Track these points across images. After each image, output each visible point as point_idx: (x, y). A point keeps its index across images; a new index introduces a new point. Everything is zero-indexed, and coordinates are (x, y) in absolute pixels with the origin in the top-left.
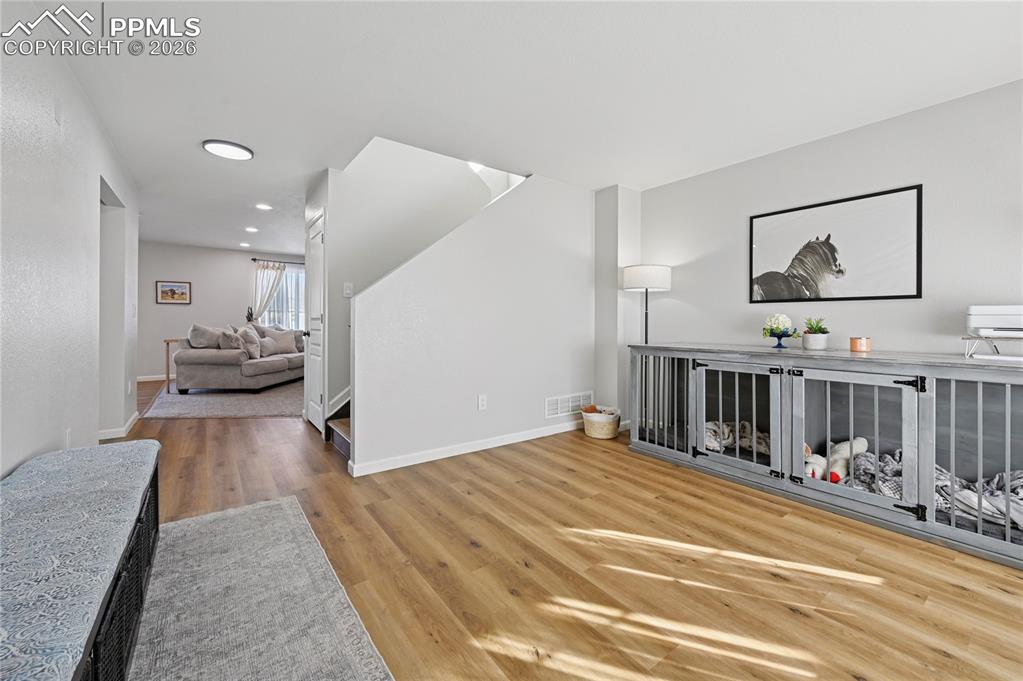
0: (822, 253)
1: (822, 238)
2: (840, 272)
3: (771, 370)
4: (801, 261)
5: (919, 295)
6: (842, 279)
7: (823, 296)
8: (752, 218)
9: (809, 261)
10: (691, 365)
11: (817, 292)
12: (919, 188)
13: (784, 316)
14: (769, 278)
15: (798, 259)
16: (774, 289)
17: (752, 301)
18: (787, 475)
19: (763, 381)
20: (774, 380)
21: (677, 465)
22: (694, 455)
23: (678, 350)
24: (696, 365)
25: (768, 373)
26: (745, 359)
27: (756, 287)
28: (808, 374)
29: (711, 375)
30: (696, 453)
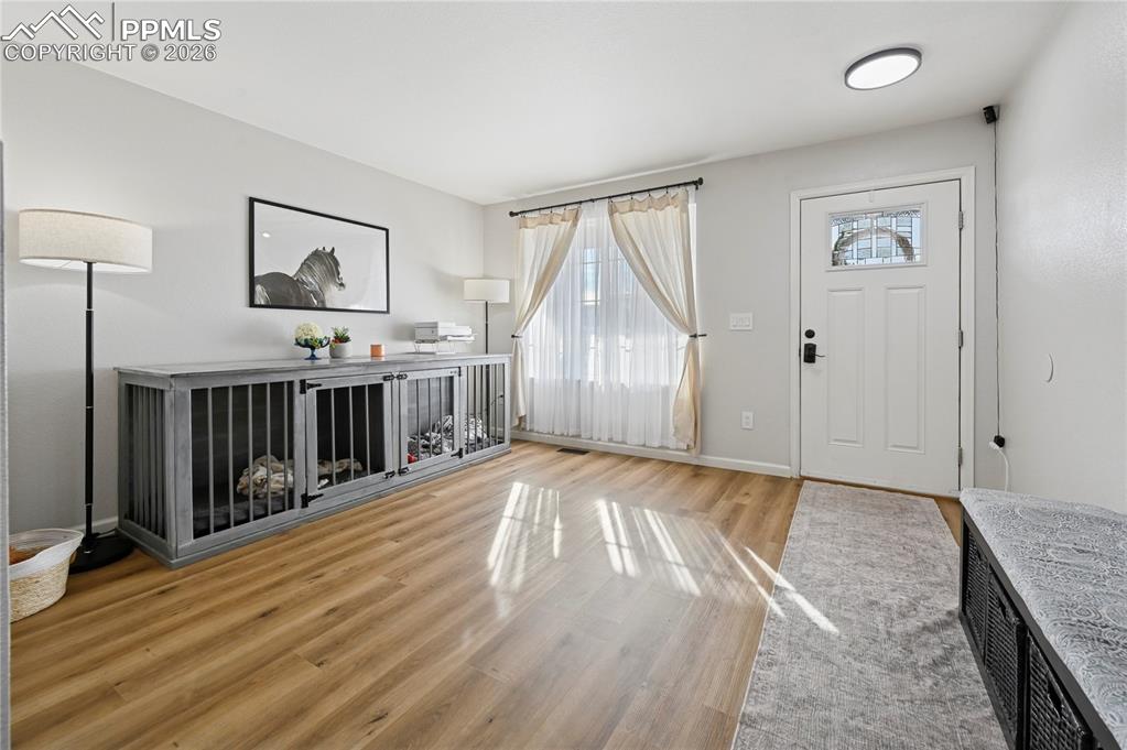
0: (325, 262)
1: (328, 250)
2: (342, 285)
3: (385, 378)
4: (310, 267)
5: (388, 312)
6: (343, 292)
7: (328, 306)
9: (317, 268)
10: (297, 388)
11: (323, 302)
14: (276, 279)
15: (307, 265)
16: (284, 293)
17: (252, 304)
18: (396, 471)
20: (387, 386)
21: (283, 532)
22: (305, 505)
24: (304, 387)
25: (382, 382)
26: (362, 370)
27: (258, 288)
28: (412, 376)
30: (306, 500)
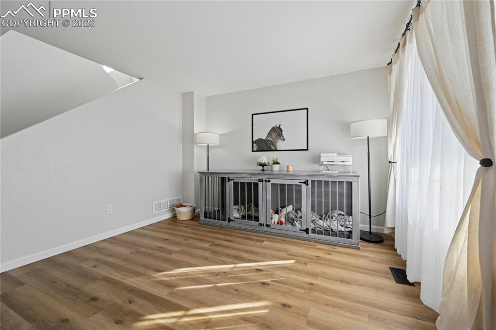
0: (277, 131)
1: (278, 126)
2: (284, 139)
3: (259, 181)
4: (271, 135)
5: (307, 150)
6: (285, 142)
7: (278, 149)
8: (253, 115)
9: (273, 134)
10: (227, 180)
12: (307, 109)
13: (265, 157)
14: (259, 141)
15: (270, 134)
16: (262, 146)
17: (253, 151)
18: (265, 224)
19: (256, 185)
20: (260, 184)
21: (221, 227)
22: (229, 222)
23: (222, 173)
24: (229, 180)
25: (258, 182)
26: (249, 176)
27: (254, 145)
28: (272, 181)
29: (236, 184)
30: (230, 220)
